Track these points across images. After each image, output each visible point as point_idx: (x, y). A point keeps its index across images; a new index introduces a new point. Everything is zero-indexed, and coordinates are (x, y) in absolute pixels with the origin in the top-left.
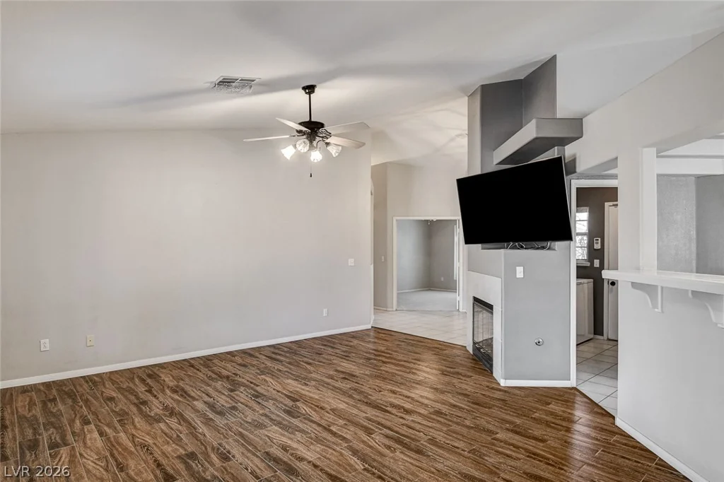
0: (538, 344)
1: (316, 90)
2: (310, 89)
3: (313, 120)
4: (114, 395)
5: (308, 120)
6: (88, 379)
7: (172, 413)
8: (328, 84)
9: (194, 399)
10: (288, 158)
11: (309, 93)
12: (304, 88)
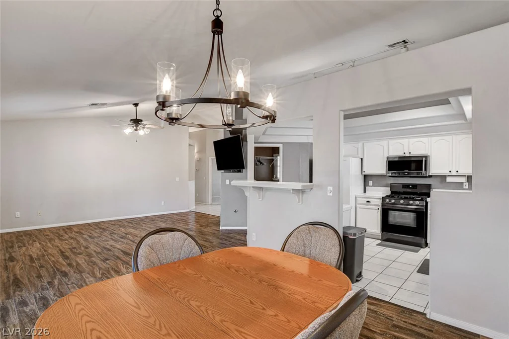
0: (235, 211)
1: (139, 105)
2: (136, 105)
3: (138, 118)
4: (49, 234)
5: (135, 118)
6: (40, 230)
7: (72, 238)
8: (145, 102)
9: (84, 234)
10: (127, 134)
11: (136, 106)
12: (134, 104)
